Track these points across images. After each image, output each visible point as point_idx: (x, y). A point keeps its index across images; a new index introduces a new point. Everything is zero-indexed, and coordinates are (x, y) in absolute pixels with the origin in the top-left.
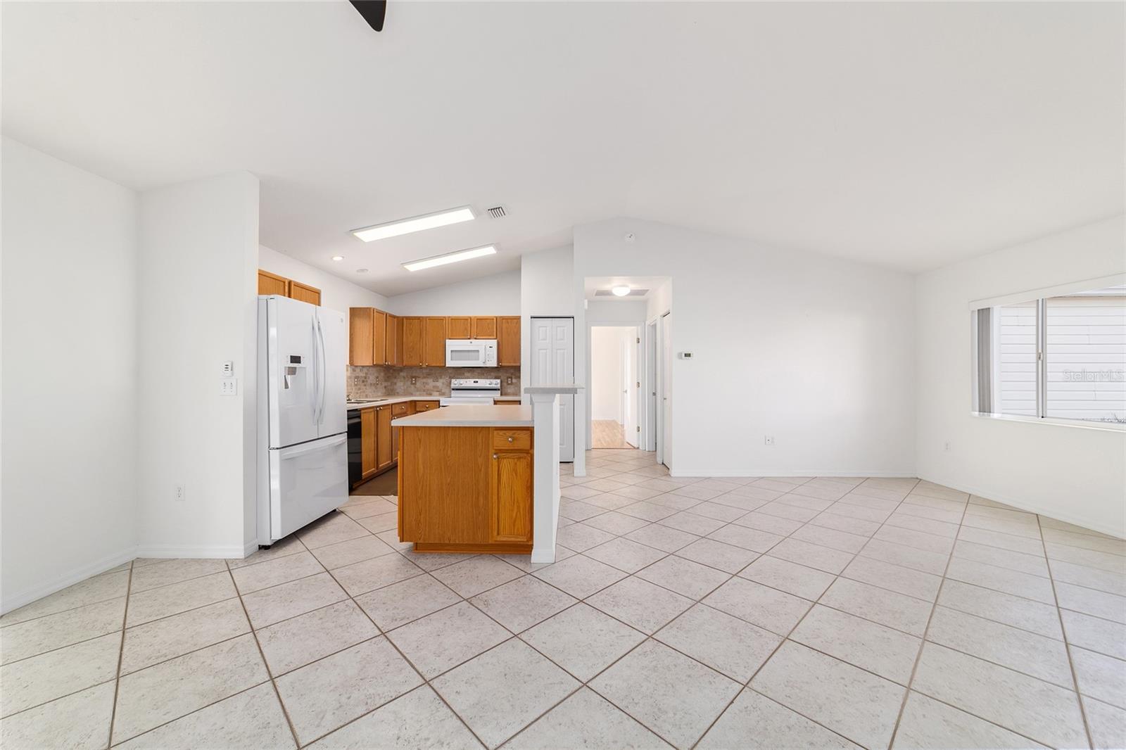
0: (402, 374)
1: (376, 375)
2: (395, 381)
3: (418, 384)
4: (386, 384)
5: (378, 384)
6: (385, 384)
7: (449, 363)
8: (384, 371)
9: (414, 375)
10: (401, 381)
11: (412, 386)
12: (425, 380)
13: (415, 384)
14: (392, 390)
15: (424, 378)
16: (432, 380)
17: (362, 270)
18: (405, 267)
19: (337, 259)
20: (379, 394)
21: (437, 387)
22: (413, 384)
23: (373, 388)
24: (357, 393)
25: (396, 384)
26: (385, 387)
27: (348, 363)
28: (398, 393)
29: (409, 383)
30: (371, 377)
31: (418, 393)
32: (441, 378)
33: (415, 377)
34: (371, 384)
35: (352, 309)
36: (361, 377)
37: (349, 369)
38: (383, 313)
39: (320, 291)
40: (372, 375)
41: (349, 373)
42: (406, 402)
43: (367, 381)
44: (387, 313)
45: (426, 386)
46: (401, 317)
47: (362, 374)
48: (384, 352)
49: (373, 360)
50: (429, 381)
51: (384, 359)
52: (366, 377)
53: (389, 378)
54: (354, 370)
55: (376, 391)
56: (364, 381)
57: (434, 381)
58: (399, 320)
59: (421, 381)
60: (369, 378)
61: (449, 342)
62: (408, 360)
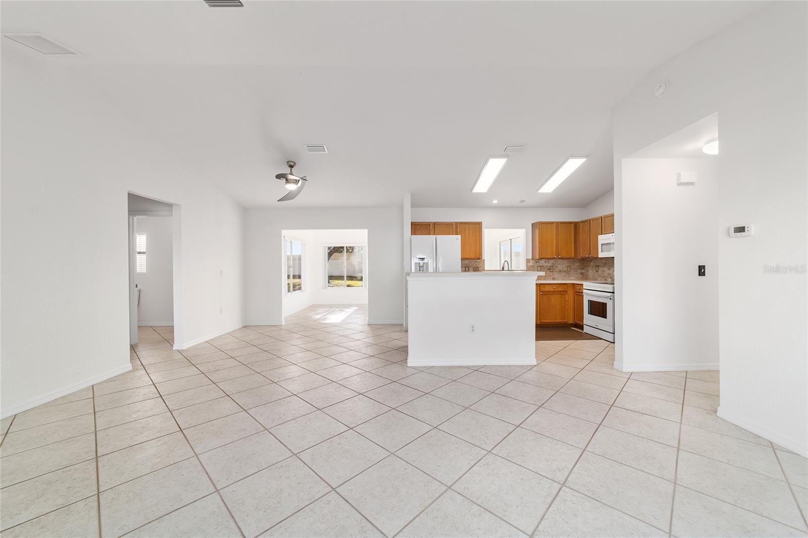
0: (592, 264)
1: (566, 264)
3: (600, 272)
4: (583, 271)
6: (579, 271)
7: (601, 255)
8: (579, 262)
9: (598, 264)
10: (591, 269)
12: (603, 269)
13: (598, 271)
14: (587, 276)
15: (603, 266)
17: (523, 201)
18: (539, 192)
19: (495, 202)
20: (572, 278)
21: (610, 275)
22: (596, 271)
23: (564, 274)
25: (588, 271)
26: (582, 274)
27: (531, 258)
29: (595, 271)
30: (559, 266)
31: (599, 279)
33: (598, 266)
34: (560, 271)
35: (532, 224)
36: (547, 266)
37: (531, 261)
38: (552, 223)
39: (481, 222)
40: (562, 265)
41: (531, 264)
42: (566, 284)
43: (555, 269)
44: (558, 222)
45: (604, 274)
46: (578, 222)
47: (547, 264)
48: (554, 249)
49: (539, 255)
50: (606, 269)
51: (554, 254)
52: (552, 267)
53: (585, 266)
54: (536, 262)
55: (567, 275)
56: (550, 269)
57: (608, 269)
58: (576, 225)
59: (601, 269)
60: (557, 267)
61: (600, 237)
62: (583, 254)
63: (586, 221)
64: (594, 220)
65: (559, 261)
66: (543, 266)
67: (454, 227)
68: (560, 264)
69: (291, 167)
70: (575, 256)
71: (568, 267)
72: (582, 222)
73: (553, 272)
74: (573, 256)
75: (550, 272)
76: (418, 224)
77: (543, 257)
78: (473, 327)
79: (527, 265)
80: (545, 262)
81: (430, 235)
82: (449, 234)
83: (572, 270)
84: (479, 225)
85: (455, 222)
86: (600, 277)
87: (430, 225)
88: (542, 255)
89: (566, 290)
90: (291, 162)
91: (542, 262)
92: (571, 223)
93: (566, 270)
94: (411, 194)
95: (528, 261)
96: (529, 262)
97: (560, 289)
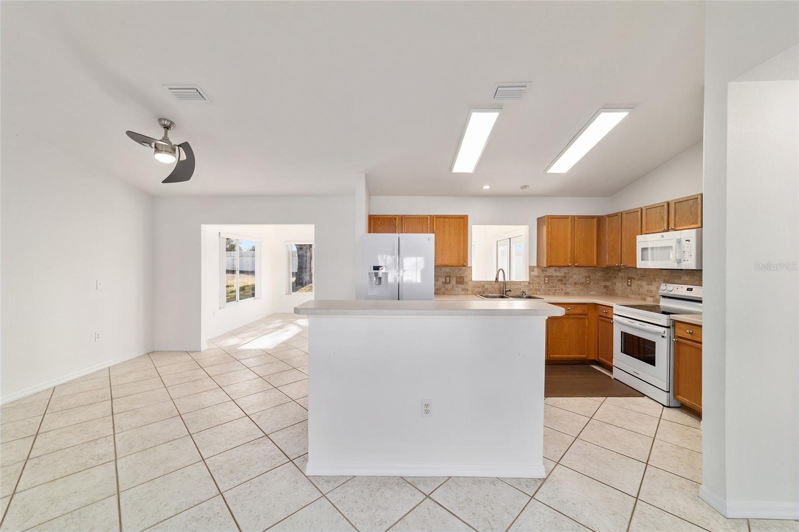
0: (621, 274)
1: (584, 274)
2: (615, 281)
3: (634, 287)
4: (608, 284)
5: (589, 283)
6: (603, 284)
7: (640, 265)
9: (630, 275)
10: (619, 282)
11: (629, 287)
12: (639, 282)
13: (630, 286)
14: (613, 290)
15: (640, 279)
16: (645, 283)
17: (525, 187)
18: (548, 172)
19: (486, 187)
20: (591, 293)
21: (651, 292)
22: (628, 285)
23: (581, 287)
24: (549, 290)
25: (615, 284)
26: (605, 287)
27: (536, 265)
28: (617, 294)
29: (626, 284)
30: (574, 277)
31: (633, 296)
32: (655, 281)
33: (630, 278)
34: (575, 283)
35: (538, 219)
36: (558, 276)
37: (536, 269)
38: (566, 217)
39: (467, 216)
40: (578, 275)
41: (535, 273)
42: (585, 304)
43: (568, 280)
44: (574, 216)
45: (641, 289)
46: (602, 216)
47: (558, 274)
48: (569, 254)
49: (547, 261)
50: (644, 283)
51: (569, 260)
52: (565, 277)
53: (610, 277)
54: (543, 271)
55: (586, 289)
56: (562, 280)
57: (648, 285)
58: (600, 220)
59: (635, 283)
60: (572, 277)
61: (639, 238)
62: (608, 261)
63: (616, 214)
64: (628, 213)
65: (575, 270)
66: (552, 276)
67: (429, 221)
68: (575, 274)
69: (167, 128)
70: (597, 264)
71: (586, 277)
72: (609, 216)
73: (565, 284)
74: (595, 263)
75: (562, 284)
76: (379, 218)
77: (552, 264)
78: (427, 406)
79: (530, 274)
80: (555, 271)
81: (395, 232)
82: (423, 232)
83: (592, 283)
84: (463, 219)
85: (430, 216)
86: (634, 294)
87: (395, 218)
88: (551, 262)
89: (586, 312)
90: (165, 119)
91: (551, 271)
92: (592, 217)
93: (584, 281)
94: (366, 175)
95: (531, 269)
96: (533, 271)
97: (578, 310)
